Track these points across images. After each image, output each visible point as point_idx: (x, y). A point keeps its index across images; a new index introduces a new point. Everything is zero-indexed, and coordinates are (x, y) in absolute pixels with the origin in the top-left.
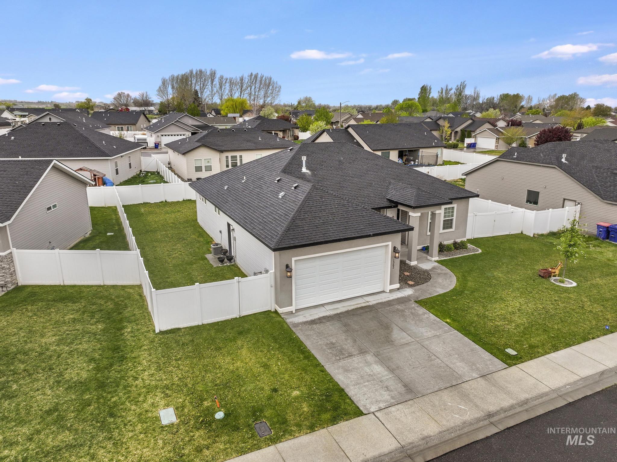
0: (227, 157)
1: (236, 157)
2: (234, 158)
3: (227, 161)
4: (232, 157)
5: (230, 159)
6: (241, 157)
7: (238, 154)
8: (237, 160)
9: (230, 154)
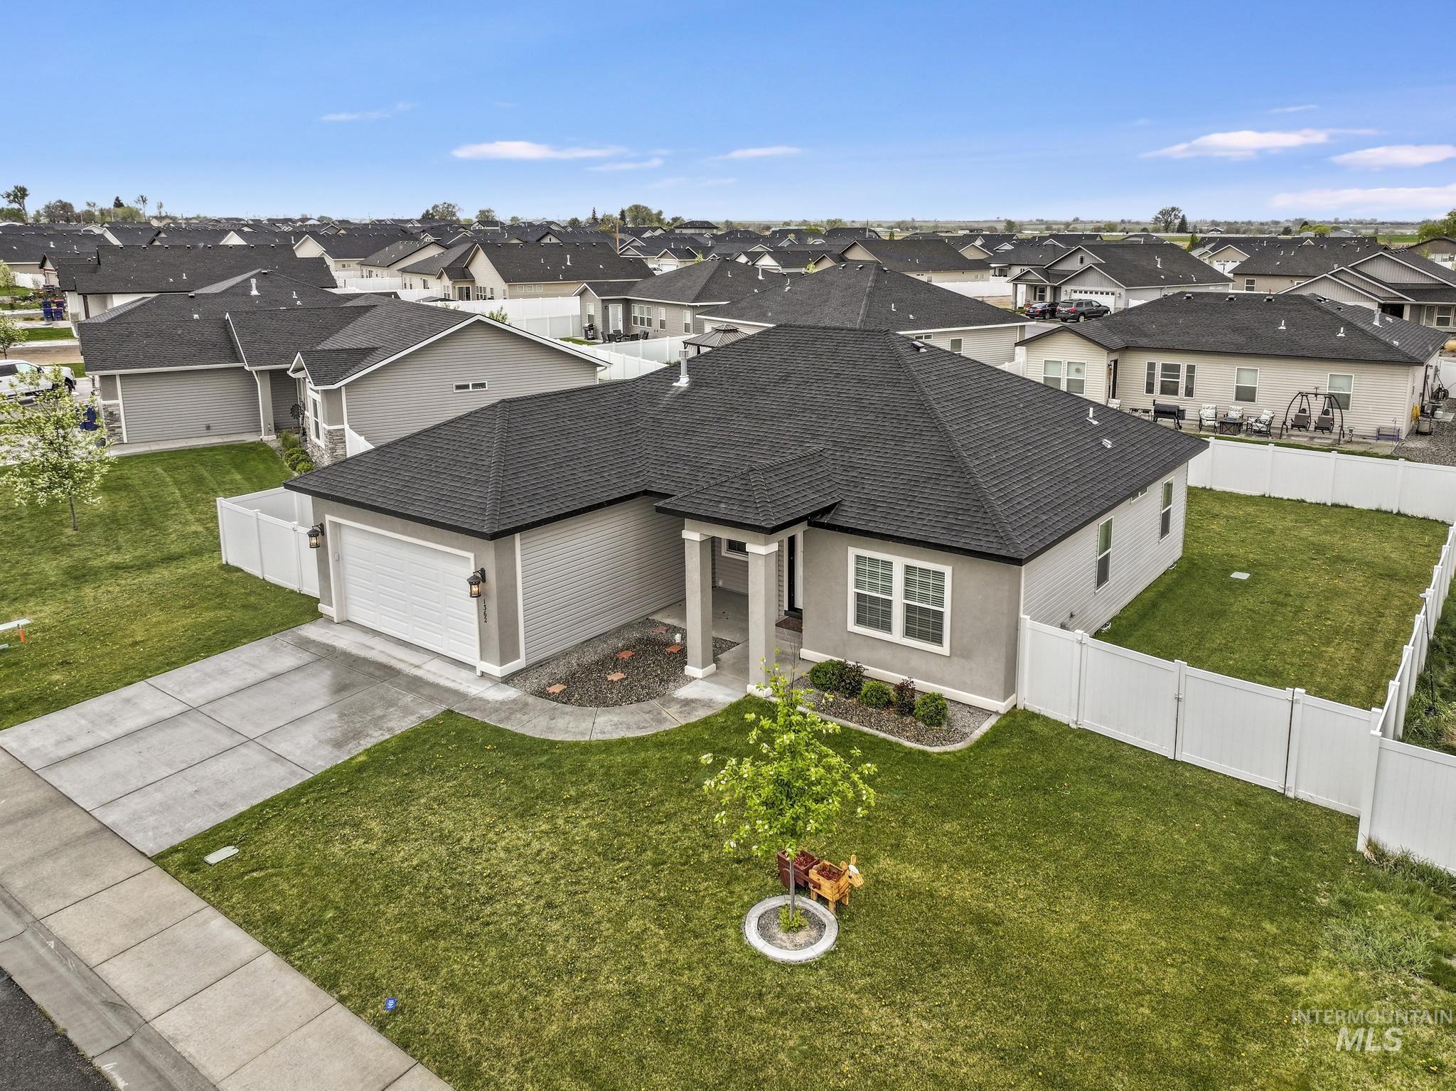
0: (1151, 366)
1: (1176, 368)
2: (1171, 370)
3: (1151, 376)
4: (1165, 367)
5: (1158, 371)
6: (1191, 369)
7: (1183, 362)
8: (1178, 377)
9: (1160, 360)
